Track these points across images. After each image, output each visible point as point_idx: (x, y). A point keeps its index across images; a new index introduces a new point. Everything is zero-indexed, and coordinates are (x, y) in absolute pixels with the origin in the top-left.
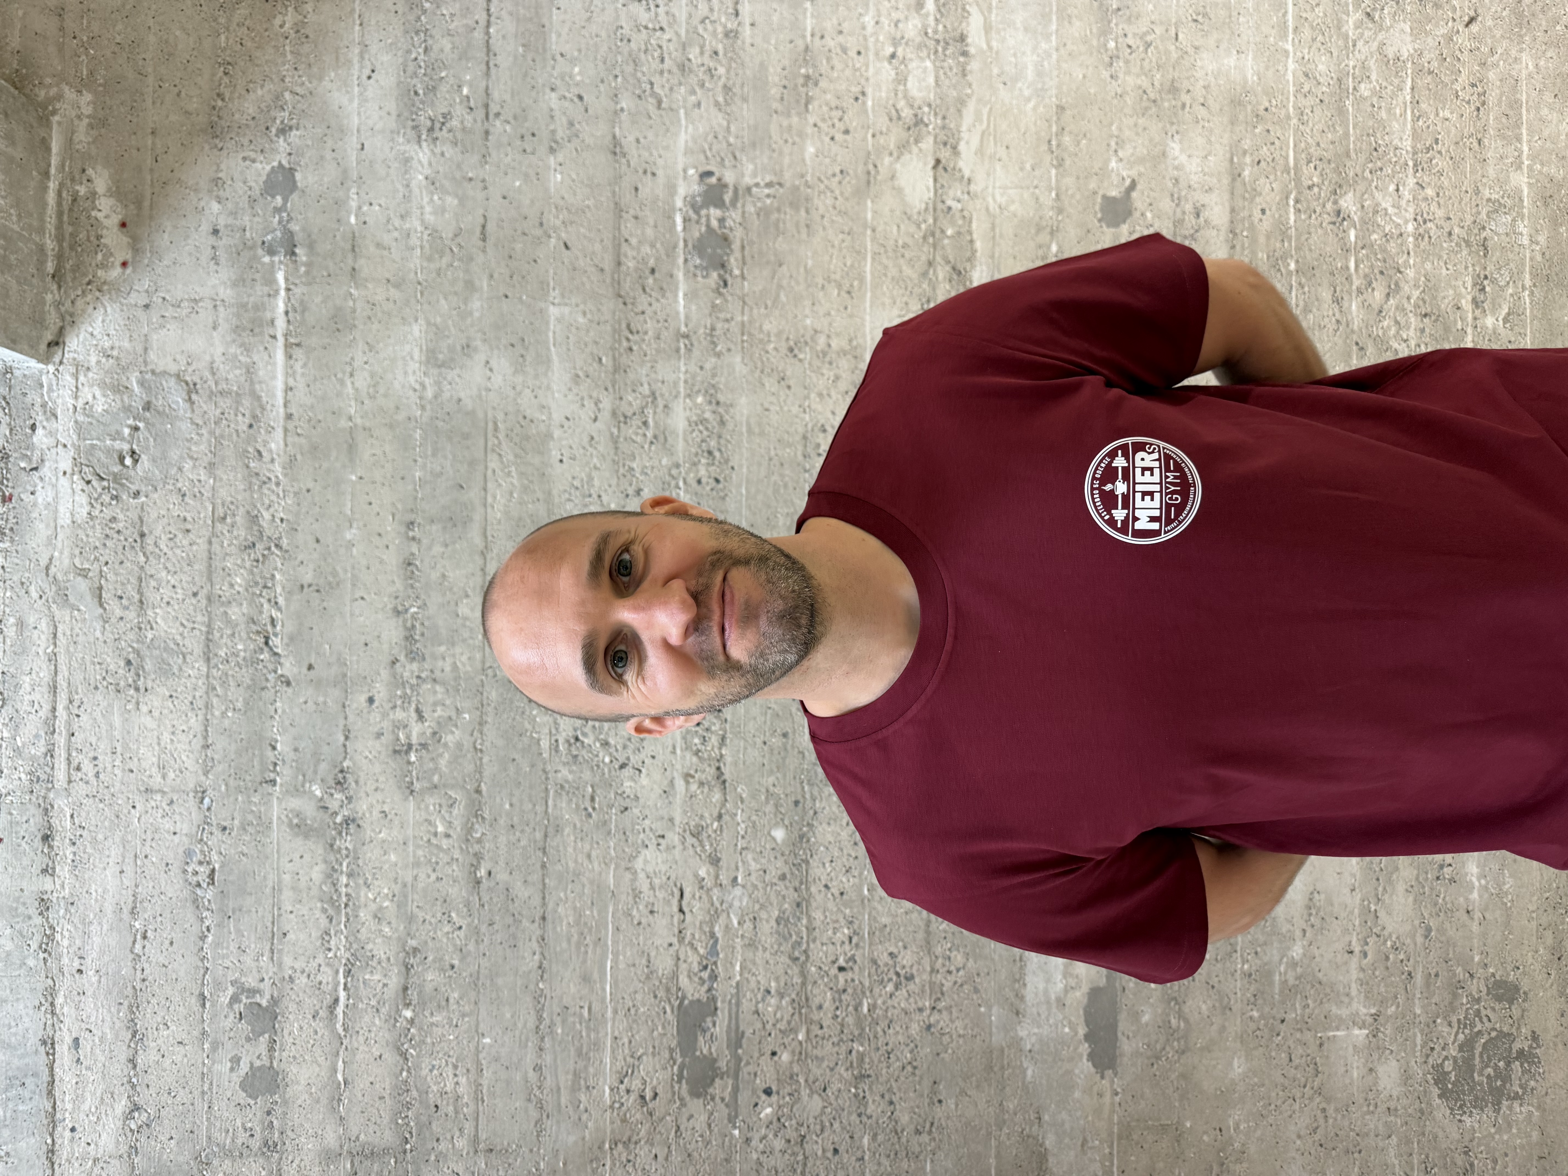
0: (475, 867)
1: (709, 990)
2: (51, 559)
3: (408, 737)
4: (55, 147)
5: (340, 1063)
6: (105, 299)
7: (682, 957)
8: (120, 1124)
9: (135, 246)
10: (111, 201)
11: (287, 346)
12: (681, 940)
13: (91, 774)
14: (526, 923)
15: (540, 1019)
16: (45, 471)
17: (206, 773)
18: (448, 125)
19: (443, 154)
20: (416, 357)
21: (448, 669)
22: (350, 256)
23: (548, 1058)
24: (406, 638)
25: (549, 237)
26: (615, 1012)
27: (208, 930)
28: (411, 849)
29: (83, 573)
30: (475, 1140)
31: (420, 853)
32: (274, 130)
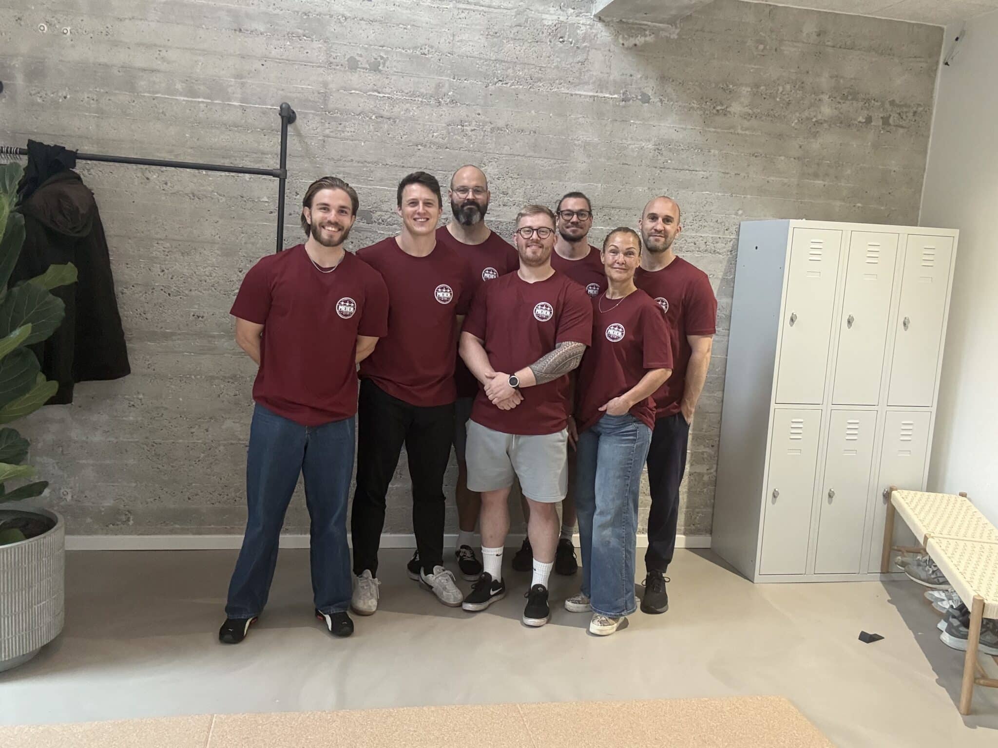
0: (421, 145)
1: (375, 222)
2: (532, 10)
3: (466, 126)
4: (661, 25)
5: (357, 92)
6: (612, 37)
7: (387, 213)
8: (341, 13)
9: (628, 49)
10: (643, 42)
11: (594, 96)
12: (392, 213)
13: (461, 16)
14: (402, 161)
15: (369, 163)
16: (560, 12)
17: (458, 56)
18: (659, 155)
19: (650, 152)
20: (588, 139)
21: (488, 141)
22: (621, 120)
23: (355, 164)
24: (498, 128)
25: (623, 185)
26: (370, 189)
27: (406, 51)
28: (430, 123)
29: (526, 21)
30: (328, 136)
31: (428, 126)
32: (661, 97)
